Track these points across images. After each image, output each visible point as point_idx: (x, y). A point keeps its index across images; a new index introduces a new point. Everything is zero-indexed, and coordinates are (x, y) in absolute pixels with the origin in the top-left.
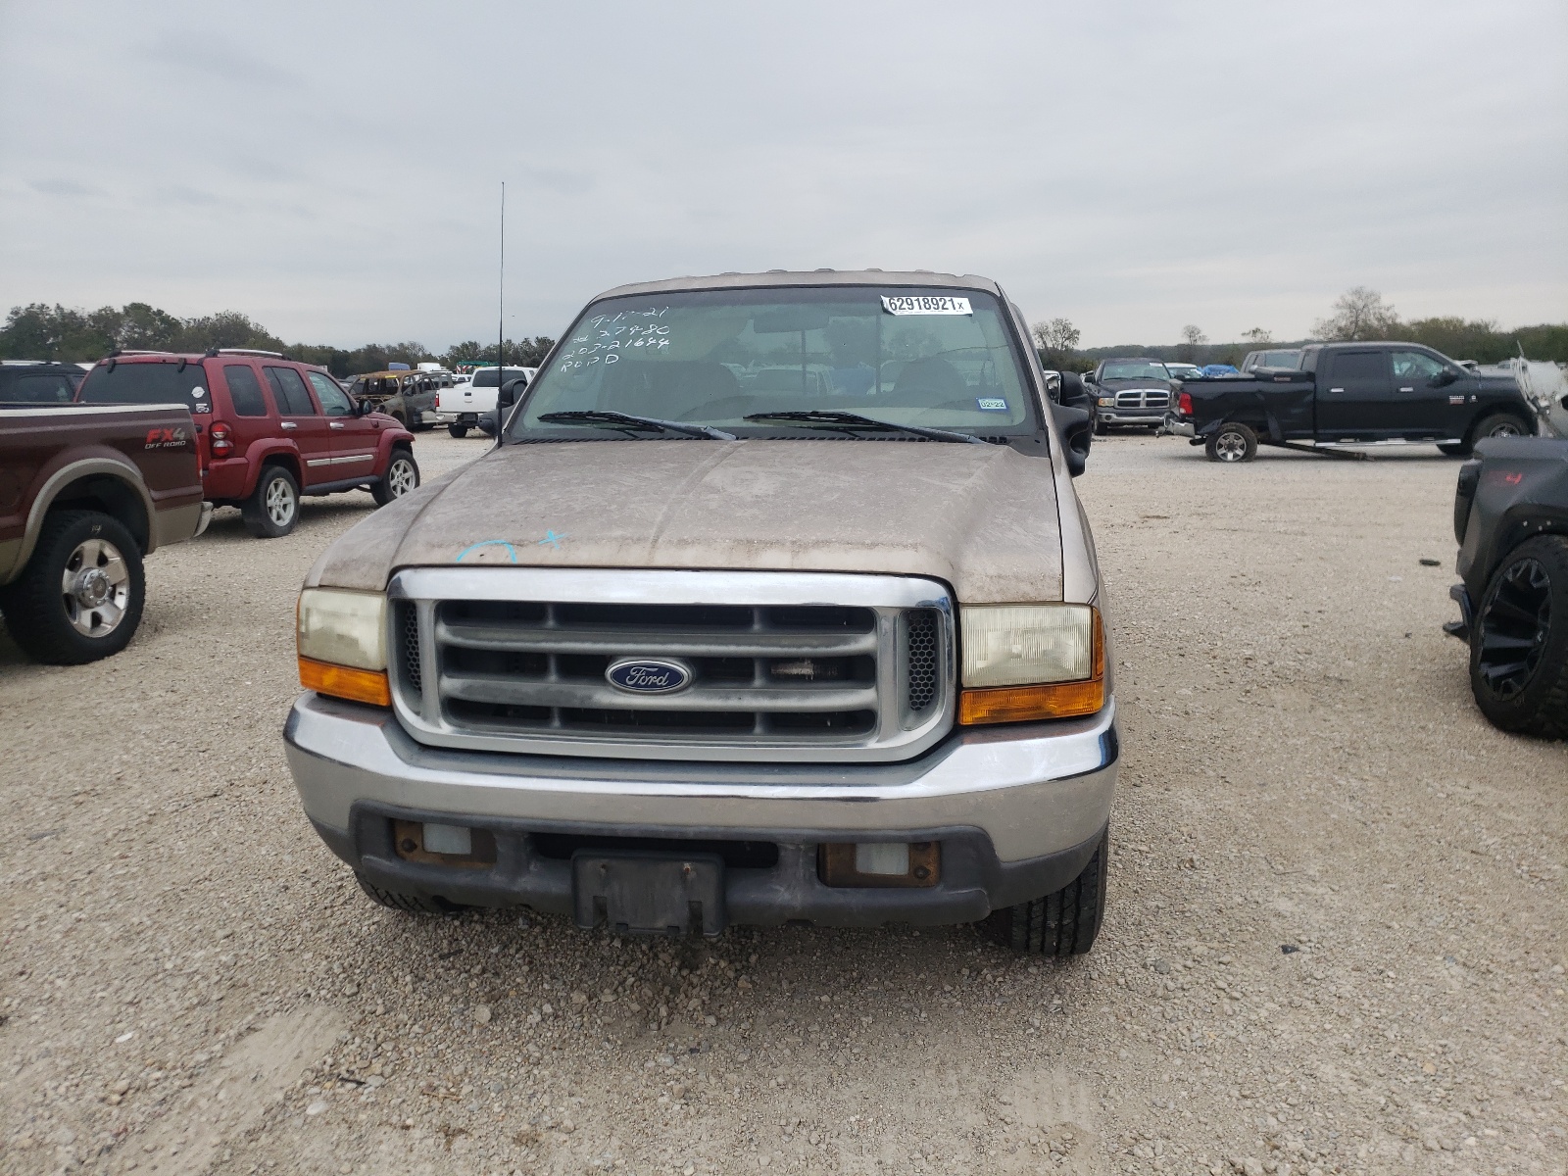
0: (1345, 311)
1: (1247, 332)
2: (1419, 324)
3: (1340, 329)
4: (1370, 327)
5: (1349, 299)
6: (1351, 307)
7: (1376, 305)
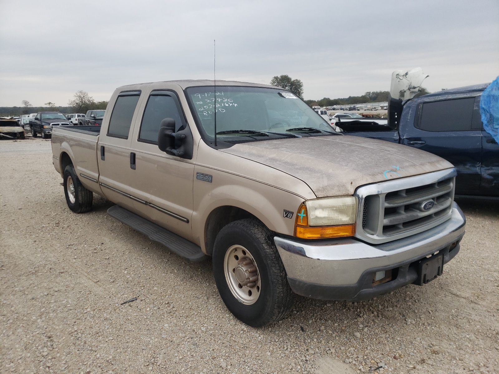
0: (78, 98)
1: (47, 103)
2: (100, 103)
3: (77, 103)
4: (86, 103)
5: (79, 94)
6: (80, 97)
7: (87, 96)
